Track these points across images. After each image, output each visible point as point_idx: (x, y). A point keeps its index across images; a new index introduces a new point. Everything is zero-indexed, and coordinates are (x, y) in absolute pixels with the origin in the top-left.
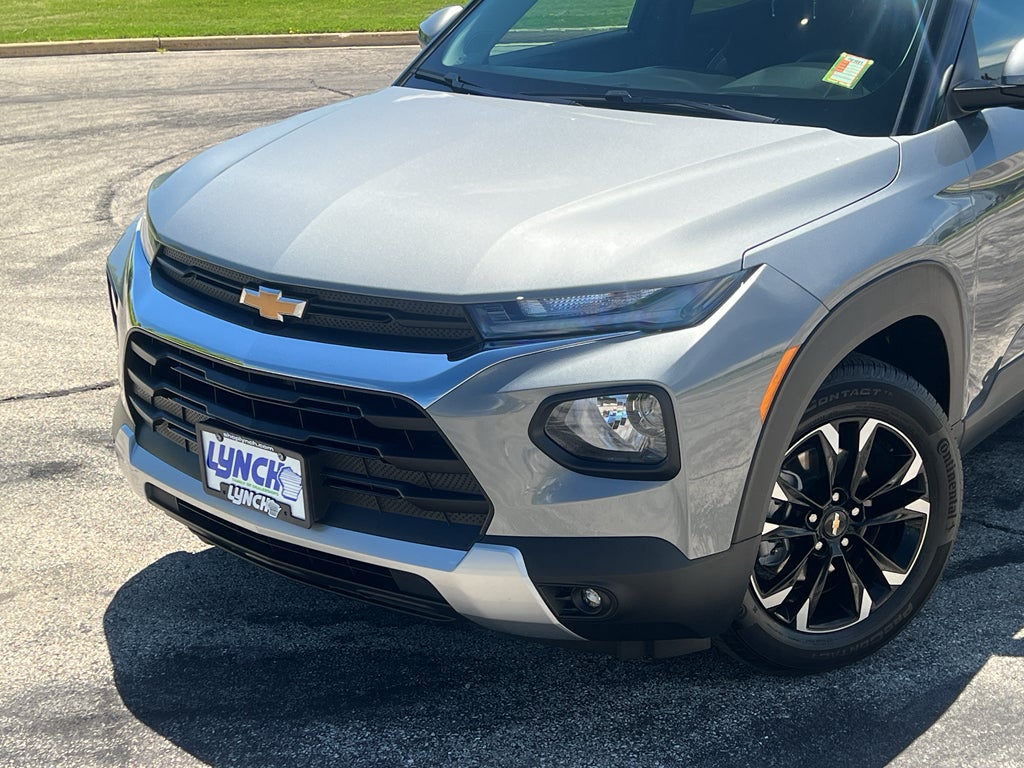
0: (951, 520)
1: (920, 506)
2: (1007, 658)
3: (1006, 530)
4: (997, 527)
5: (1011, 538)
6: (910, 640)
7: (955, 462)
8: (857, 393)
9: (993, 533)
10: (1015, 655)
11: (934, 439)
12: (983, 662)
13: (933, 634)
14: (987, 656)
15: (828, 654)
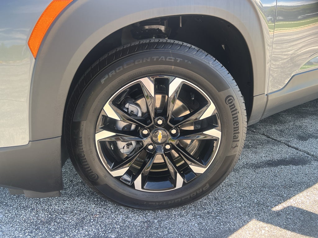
0: (236, 143)
1: (214, 133)
2: (261, 223)
3: (297, 149)
4: (293, 147)
5: (297, 153)
6: (216, 199)
7: (239, 110)
8: (164, 60)
9: (290, 150)
10: (267, 222)
11: (223, 95)
12: (246, 222)
13: (229, 197)
14: (251, 219)
15: (154, 203)
